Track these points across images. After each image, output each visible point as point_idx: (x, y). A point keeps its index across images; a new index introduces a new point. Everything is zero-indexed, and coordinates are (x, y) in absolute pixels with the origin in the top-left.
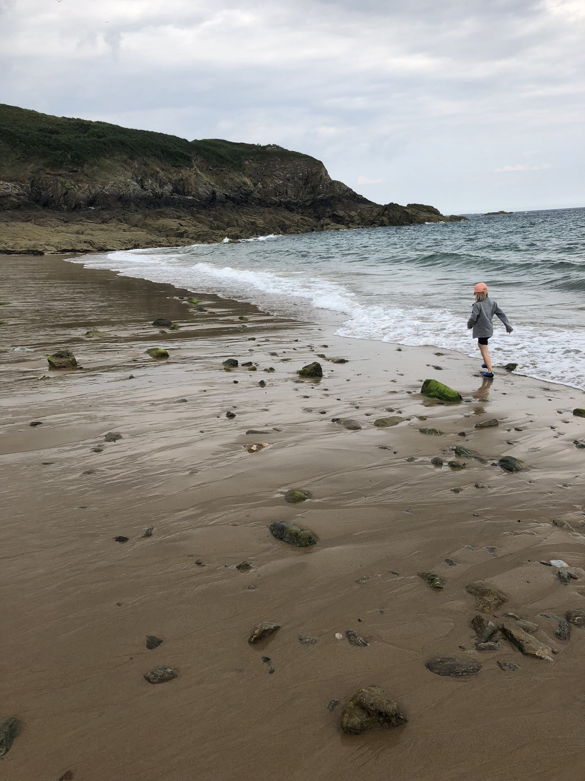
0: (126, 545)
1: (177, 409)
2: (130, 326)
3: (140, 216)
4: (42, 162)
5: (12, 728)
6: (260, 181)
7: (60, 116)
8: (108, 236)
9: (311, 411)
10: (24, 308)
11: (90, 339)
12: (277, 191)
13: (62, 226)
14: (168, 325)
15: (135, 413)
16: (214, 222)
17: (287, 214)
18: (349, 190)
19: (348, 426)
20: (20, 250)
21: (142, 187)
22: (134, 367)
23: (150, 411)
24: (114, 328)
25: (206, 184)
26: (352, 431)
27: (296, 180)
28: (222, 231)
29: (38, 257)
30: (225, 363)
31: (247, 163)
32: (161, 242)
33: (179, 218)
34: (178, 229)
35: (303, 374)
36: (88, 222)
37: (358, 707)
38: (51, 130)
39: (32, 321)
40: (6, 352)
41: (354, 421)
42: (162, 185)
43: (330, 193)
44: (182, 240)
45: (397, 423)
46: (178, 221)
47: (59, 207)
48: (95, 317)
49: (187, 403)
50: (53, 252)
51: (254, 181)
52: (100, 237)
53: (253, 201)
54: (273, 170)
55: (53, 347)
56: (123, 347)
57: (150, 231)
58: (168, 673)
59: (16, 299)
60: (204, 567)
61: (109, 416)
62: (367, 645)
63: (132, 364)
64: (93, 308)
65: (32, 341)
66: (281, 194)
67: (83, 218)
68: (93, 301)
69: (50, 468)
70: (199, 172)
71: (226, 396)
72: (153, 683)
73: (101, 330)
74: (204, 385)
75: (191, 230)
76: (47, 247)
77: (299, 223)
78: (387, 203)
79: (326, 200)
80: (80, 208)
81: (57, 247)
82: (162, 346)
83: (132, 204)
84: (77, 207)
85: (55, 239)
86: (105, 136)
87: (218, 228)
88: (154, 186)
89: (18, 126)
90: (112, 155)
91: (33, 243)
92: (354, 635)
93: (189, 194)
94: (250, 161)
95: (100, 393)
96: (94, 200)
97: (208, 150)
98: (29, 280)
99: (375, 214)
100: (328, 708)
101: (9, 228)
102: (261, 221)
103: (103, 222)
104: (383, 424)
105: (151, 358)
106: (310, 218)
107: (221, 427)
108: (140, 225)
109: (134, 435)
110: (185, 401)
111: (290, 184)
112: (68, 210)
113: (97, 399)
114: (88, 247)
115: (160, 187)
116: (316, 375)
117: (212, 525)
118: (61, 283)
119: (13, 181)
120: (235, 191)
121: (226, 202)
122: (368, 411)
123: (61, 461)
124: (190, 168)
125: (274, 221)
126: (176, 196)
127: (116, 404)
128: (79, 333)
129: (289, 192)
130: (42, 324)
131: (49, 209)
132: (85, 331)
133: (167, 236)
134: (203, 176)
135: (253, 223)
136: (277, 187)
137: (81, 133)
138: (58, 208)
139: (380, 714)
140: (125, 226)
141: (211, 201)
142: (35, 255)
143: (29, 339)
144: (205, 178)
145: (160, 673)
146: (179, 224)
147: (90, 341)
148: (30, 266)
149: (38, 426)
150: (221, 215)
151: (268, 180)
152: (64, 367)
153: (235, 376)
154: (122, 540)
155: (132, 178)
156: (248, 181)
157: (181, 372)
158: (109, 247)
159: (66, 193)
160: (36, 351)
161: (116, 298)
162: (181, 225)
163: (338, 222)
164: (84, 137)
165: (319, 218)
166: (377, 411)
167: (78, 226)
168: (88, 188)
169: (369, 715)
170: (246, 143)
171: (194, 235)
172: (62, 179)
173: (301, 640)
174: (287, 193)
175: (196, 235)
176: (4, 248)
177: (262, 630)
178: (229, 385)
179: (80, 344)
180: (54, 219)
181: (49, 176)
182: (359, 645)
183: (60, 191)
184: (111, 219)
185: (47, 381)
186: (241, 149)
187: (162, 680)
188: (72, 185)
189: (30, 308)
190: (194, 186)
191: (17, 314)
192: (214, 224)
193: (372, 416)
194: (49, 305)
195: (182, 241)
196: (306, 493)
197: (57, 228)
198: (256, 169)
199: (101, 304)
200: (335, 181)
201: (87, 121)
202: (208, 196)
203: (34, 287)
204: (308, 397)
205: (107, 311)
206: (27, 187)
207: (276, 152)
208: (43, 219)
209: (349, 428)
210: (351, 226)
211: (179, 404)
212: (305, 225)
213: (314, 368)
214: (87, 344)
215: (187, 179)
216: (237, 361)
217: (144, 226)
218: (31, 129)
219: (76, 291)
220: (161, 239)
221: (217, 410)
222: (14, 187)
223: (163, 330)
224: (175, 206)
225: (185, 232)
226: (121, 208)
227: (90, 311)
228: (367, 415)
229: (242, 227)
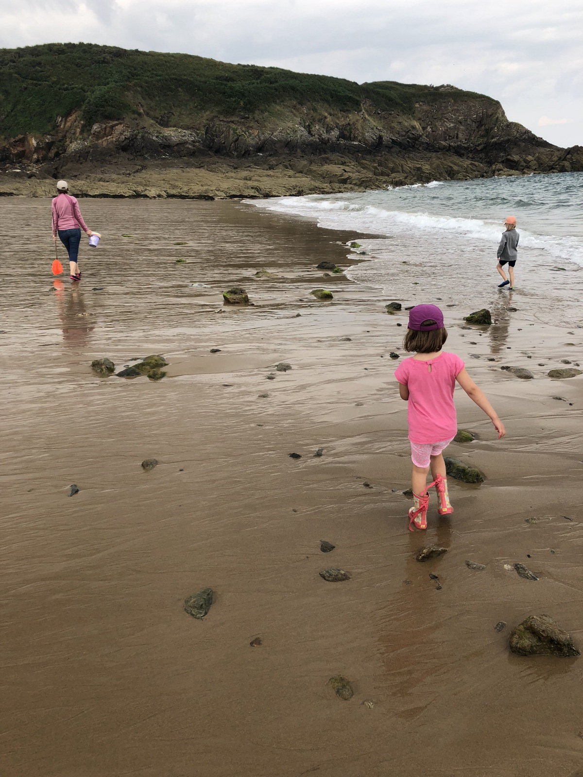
0: (299, 462)
1: (342, 346)
2: (296, 269)
3: (305, 162)
4: (217, 109)
5: (210, 596)
6: (430, 125)
7: (236, 63)
8: (274, 182)
9: (479, 357)
10: (200, 248)
11: (260, 279)
12: (447, 135)
13: (232, 172)
14: (331, 268)
15: (304, 348)
16: (378, 168)
17: (456, 159)
18: (528, 132)
19: (519, 374)
20: (194, 195)
21: (309, 132)
22: (300, 307)
23: (316, 347)
24: (281, 270)
25: (373, 129)
26: (523, 380)
27: (469, 123)
28: (386, 177)
29: (209, 202)
30: (388, 306)
31: (417, 105)
32: (324, 189)
33: (343, 164)
34: (342, 175)
35: (470, 321)
36: (256, 168)
37: (528, 631)
38: (227, 77)
39: (207, 261)
40: (186, 286)
41: (525, 370)
42: (329, 130)
43: (506, 136)
44: (346, 186)
45: (573, 376)
46: (343, 167)
47: (229, 153)
48: (263, 259)
49: (351, 342)
50: (222, 197)
51: (424, 125)
52: (266, 183)
53: (420, 146)
54: (445, 112)
55: (227, 284)
56: (289, 287)
57: (314, 177)
58: (341, 574)
59: (191, 240)
60: (372, 489)
61: (280, 349)
62: (537, 580)
63: (298, 304)
64: (261, 250)
65: (208, 278)
66: (451, 138)
67: (251, 165)
68: (261, 243)
69: (229, 389)
70: (367, 116)
71: (390, 338)
72: (328, 580)
73: (270, 271)
74: (367, 326)
75: (355, 175)
76: (217, 192)
77: (469, 169)
78: (571, 146)
79: (500, 144)
80: (249, 154)
81: (226, 193)
82: (327, 288)
83: (299, 150)
84: (246, 154)
85: (225, 185)
86: (277, 82)
87: (383, 174)
88: (321, 132)
89: (197, 75)
90: (283, 101)
91: (205, 188)
92: (523, 568)
93: (355, 139)
94: (421, 103)
95: (271, 328)
96: (263, 146)
97: (378, 93)
98: (202, 223)
99: (555, 159)
100: (496, 628)
101: (184, 174)
102: (428, 167)
103: (270, 169)
104: (558, 375)
105: (315, 298)
106: (481, 163)
107: (385, 366)
108: (305, 171)
109: (303, 367)
110: (349, 340)
111: (462, 127)
112: (238, 157)
113: (268, 333)
114: (255, 192)
115: (327, 133)
116: (485, 322)
117: (378, 453)
118: (231, 227)
119: (190, 128)
120: (402, 136)
121: (392, 147)
122: (542, 361)
123: (240, 385)
124: (358, 112)
125: (442, 166)
126: (342, 142)
127: (285, 338)
128: (250, 273)
129: (460, 135)
130: (216, 263)
131: (221, 155)
132: (255, 272)
133: (331, 182)
134: (371, 120)
135: (419, 169)
136: (447, 130)
137: (254, 79)
138: (229, 155)
139: (552, 641)
140: (291, 172)
141: (378, 146)
142: (206, 200)
143: (206, 276)
144: (373, 122)
145: (334, 573)
146: (343, 170)
147: (260, 280)
148: (202, 210)
149: (218, 352)
150: (386, 160)
151: (438, 124)
152: (238, 303)
153: (399, 319)
154: (295, 456)
155: (300, 124)
156: (416, 124)
157: (345, 313)
158: (274, 194)
159: (237, 140)
160: (212, 287)
161: (283, 242)
162: (345, 171)
163: (512, 168)
164: (257, 83)
165: (490, 163)
166: (551, 361)
167: (246, 172)
168: (258, 135)
169: (540, 640)
170: (418, 84)
171: (357, 181)
172: (234, 126)
173: (468, 565)
174: (457, 137)
175: (359, 181)
176: (179, 193)
177: (431, 550)
178: (392, 327)
179: (251, 283)
180: (225, 166)
181: (222, 123)
182: (528, 578)
183: (232, 138)
184: (277, 165)
185: (223, 314)
186: (412, 91)
187: (336, 579)
188: (243, 131)
189: (204, 248)
190: (360, 131)
191: (193, 254)
192: (378, 170)
193: (545, 366)
194: (222, 247)
195: (345, 188)
196: (474, 435)
197: (227, 174)
198: (426, 111)
199: (269, 247)
200: (512, 123)
201: (260, 67)
202: (374, 141)
203: (206, 229)
204: (475, 344)
205: (274, 254)
206: (203, 134)
207: (450, 93)
208: (214, 165)
209: (520, 377)
210: (526, 172)
211: (344, 342)
212: (474, 171)
213: (483, 316)
214: (258, 284)
215: (354, 124)
216: (401, 305)
217: (309, 172)
218: (209, 78)
219: (245, 234)
220: (324, 185)
221: (380, 351)
222: (191, 134)
223: (327, 272)
224: (340, 151)
225: (349, 178)
226: (288, 154)
227: (259, 253)
228: (540, 365)
229: (406, 173)
